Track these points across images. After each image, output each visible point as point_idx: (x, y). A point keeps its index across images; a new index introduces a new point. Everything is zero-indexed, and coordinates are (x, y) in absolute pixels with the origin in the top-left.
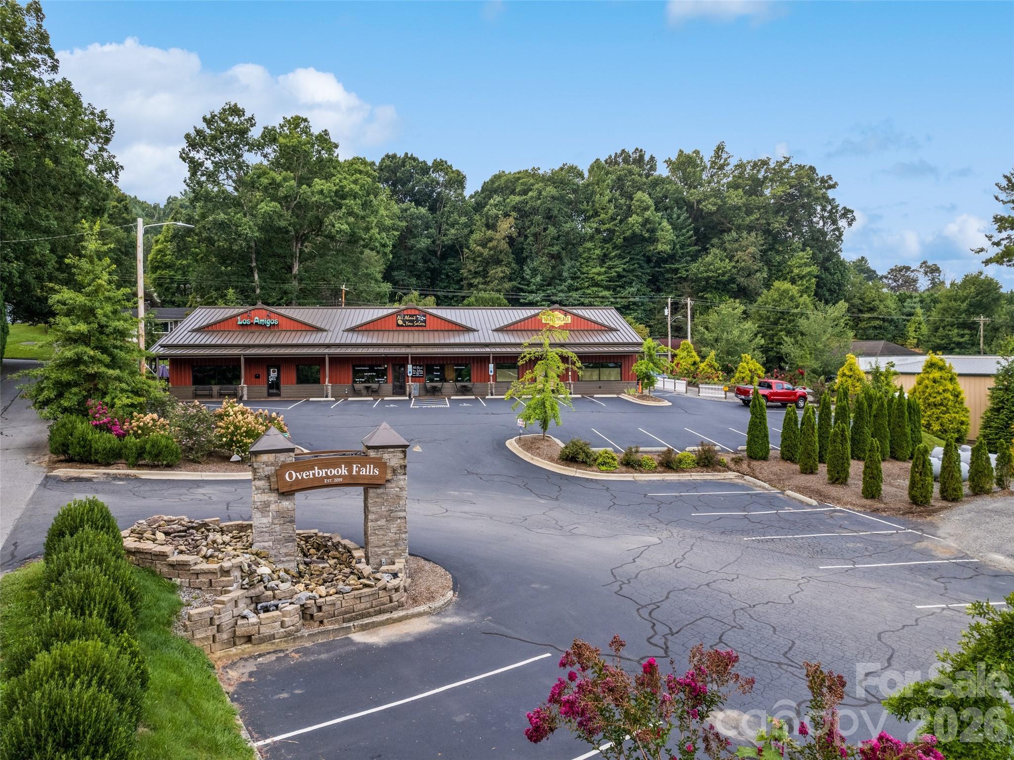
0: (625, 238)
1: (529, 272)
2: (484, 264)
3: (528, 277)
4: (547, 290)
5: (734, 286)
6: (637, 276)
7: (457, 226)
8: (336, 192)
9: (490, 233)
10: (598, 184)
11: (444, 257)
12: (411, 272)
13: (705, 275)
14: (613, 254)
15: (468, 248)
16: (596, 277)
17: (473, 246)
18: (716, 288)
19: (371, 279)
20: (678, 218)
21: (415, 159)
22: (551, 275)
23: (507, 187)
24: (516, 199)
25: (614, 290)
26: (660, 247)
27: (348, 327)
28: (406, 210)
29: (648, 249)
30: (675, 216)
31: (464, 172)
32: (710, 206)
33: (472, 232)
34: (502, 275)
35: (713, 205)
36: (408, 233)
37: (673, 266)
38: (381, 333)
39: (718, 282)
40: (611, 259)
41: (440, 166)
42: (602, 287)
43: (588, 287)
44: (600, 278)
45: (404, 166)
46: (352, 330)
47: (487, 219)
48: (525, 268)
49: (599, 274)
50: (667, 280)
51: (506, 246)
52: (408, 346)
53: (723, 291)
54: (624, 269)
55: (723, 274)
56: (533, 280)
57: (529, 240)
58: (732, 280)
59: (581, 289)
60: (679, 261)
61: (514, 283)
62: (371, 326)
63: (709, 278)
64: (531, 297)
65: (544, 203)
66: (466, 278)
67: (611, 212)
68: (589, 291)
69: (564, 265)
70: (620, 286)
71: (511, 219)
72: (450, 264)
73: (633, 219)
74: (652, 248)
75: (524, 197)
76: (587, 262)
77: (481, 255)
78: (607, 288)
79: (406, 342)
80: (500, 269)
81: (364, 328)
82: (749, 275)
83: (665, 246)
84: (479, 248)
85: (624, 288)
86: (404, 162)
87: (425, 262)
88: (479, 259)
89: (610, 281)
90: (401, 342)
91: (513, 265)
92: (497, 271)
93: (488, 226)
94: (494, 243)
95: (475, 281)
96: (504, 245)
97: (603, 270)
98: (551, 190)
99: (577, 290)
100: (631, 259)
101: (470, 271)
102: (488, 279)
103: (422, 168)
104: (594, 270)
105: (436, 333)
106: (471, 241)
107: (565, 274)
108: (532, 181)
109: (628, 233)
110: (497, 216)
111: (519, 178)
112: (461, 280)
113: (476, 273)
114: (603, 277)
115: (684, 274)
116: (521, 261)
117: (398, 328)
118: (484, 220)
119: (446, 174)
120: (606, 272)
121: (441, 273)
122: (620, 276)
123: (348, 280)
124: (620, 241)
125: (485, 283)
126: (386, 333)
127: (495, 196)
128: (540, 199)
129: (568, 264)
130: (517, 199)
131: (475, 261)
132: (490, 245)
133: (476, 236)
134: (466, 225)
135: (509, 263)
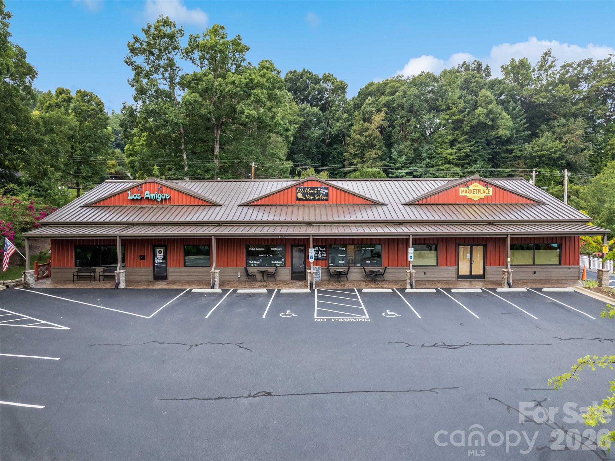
0: (472, 127)
1: (396, 153)
2: (362, 148)
3: (395, 157)
4: (410, 167)
5: (564, 162)
6: (480, 155)
7: (341, 121)
8: (247, 84)
9: (366, 124)
10: (449, 85)
11: (330, 145)
12: (307, 155)
13: (539, 153)
14: (462, 139)
15: (349, 136)
16: (448, 156)
17: (353, 135)
18: (547, 164)
19: (276, 158)
20: (514, 109)
21: (310, 73)
22: (413, 155)
23: (378, 91)
24: (385, 99)
25: (462, 166)
26: (501, 132)
27: (244, 201)
28: (304, 110)
29: (489, 134)
30: (511, 108)
31: (346, 82)
32: (541, 99)
33: (352, 125)
34: (375, 156)
35: (544, 98)
36: (305, 126)
37: (509, 147)
38: (279, 208)
39: (550, 159)
40: (460, 143)
41: (328, 78)
42: (453, 164)
43: (442, 165)
44: (451, 157)
45: (302, 78)
46: (248, 204)
47: (364, 114)
48: (393, 150)
49: (451, 154)
50: (504, 158)
51: (379, 133)
52: (309, 224)
53: (553, 166)
54: (470, 150)
55: (555, 153)
56: (399, 159)
57: (396, 129)
58: (562, 157)
59: (436, 166)
60: (513, 144)
61: (385, 162)
62: (268, 201)
63: (543, 156)
64: (398, 172)
65: (409, 100)
66: (348, 159)
67: (460, 106)
68: (442, 168)
69: (423, 148)
70: (467, 164)
71: (383, 114)
72: (335, 149)
73: (479, 111)
74: (494, 133)
75: (392, 97)
76: (441, 145)
77: (359, 141)
78: (457, 165)
79: (306, 219)
80: (374, 152)
81: (260, 202)
82: (577, 153)
83: (505, 131)
84: (358, 136)
85: (470, 164)
86: (302, 76)
87: (318, 148)
88: (358, 144)
89: (459, 160)
90: (300, 219)
91: (384, 148)
92: (371, 153)
93: (364, 120)
94: (370, 132)
95: (355, 161)
96: (377, 133)
97: (454, 151)
98: (414, 90)
99: (433, 167)
100: (477, 142)
101: (351, 153)
102: (365, 160)
103: (315, 79)
104: (447, 151)
105: (340, 208)
106: (352, 131)
107: (424, 155)
108: (398, 85)
109: (475, 122)
110: (371, 112)
111: (388, 83)
112: (344, 160)
113: (355, 155)
114: (453, 156)
115: (519, 153)
116: (389, 145)
117: (298, 203)
118: (361, 115)
119: (333, 83)
120: (456, 153)
121: (329, 156)
122: (467, 156)
123: (257, 159)
124: (467, 129)
125: (362, 162)
126: (285, 208)
127: (369, 98)
128: (405, 97)
129: (426, 147)
130: (387, 98)
131: (355, 146)
132: (366, 133)
133: (356, 127)
134: (348, 120)
135: (381, 147)
